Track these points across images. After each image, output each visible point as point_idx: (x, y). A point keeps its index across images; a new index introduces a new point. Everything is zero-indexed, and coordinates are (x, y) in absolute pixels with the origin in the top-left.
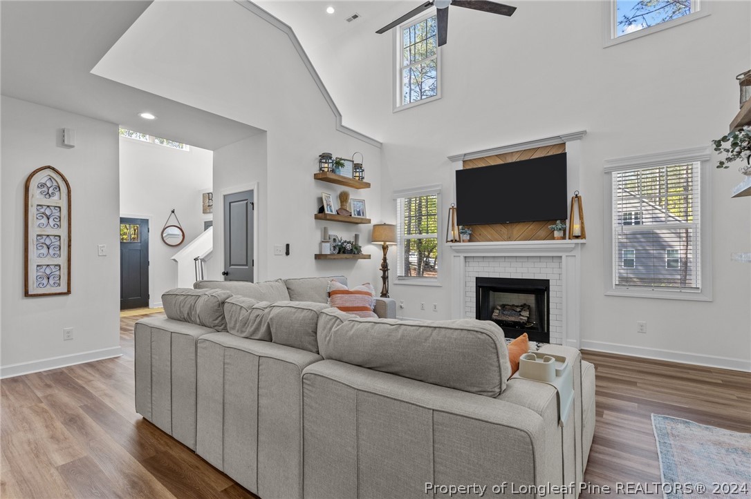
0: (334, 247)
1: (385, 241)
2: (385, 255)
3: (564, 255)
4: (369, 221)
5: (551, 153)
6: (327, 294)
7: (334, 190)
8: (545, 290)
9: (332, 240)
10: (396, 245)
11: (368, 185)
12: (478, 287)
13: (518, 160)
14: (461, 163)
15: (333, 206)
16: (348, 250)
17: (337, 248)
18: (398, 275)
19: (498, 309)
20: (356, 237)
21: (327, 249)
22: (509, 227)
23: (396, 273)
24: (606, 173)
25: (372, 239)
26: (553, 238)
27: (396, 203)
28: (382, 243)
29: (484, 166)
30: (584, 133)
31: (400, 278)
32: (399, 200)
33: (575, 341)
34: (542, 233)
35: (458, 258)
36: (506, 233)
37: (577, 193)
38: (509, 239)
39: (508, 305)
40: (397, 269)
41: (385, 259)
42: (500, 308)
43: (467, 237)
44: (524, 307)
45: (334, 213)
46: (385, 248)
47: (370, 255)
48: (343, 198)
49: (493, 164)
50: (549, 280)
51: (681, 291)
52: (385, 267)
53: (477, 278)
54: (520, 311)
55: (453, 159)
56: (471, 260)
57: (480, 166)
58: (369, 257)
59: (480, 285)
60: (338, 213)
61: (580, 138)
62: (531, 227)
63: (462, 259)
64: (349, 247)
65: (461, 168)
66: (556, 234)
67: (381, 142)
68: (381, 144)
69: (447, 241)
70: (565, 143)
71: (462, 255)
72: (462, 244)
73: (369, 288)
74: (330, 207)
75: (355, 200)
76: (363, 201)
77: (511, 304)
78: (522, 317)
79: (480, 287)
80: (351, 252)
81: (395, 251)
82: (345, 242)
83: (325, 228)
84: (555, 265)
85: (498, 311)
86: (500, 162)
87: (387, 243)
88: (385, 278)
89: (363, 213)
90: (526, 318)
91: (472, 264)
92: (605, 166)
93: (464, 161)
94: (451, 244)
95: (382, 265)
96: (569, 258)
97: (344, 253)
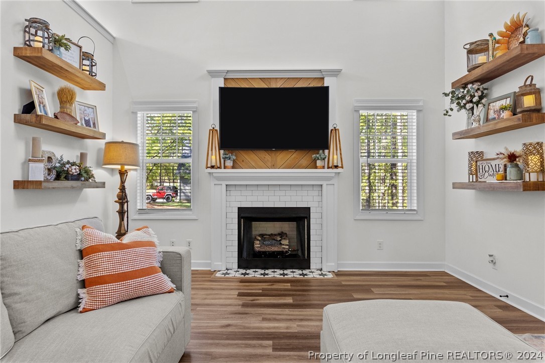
0: (49, 170)
1: (122, 165)
2: (123, 182)
3: (324, 183)
4: (103, 136)
5: (311, 85)
6: (77, 254)
7: (49, 83)
8: (306, 218)
9: (45, 158)
10: (136, 170)
11: (102, 87)
12: (240, 218)
13: (282, 87)
14: (222, 80)
15: (48, 106)
16: (72, 175)
17: (54, 172)
18: (139, 208)
19: (258, 240)
20: (83, 156)
21: (38, 172)
22: (273, 154)
23: (136, 205)
24: (355, 111)
25: (104, 161)
26: (316, 167)
27: (137, 118)
28: (119, 167)
29: (247, 87)
30: (339, 71)
31: (141, 211)
32: (139, 114)
33: (334, 264)
34: (305, 161)
35: (220, 186)
36: (270, 160)
37: (335, 126)
38: (273, 167)
39: (266, 235)
40: (137, 201)
41: (123, 189)
42: (260, 239)
43: (229, 163)
44: (282, 235)
45: (51, 115)
46: (123, 174)
47: (104, 183)
48: (65, 97)
49: (256, 87)
50: (309, 208)
51: (405, 213)
52: (122, 198)
53: (239, 208)
54: (280, 240)
55: (213, 74)
56: (233, 188)
57: (242, 87)
58: (103, 185)
59: (242, 215)
60: (56, 117)
61: (336, 76)
62: (293, 156)
63: (224, 187)
64: (74, 170)
65: (223, 86)
66: (319, 163)
67: (115, 35)
68: (114, 38)
69: (207, 167)
70: (323, 78)
71: (224, 183)
72: (223, 170)
73: (149, 234)
74: (44, 106)
75: (81, 104)
76: (94, 108)
77: (270, 233)
78: (284, 246)
79: (242, 218)
80: (78, 177)
81: (135, 177)
82: (68, 162)
83: (34, 139)
84: (316, 193)
85: (258, 242)
86: (263, 85)
87: (126, 167)
88: (122, 213)
89: (94, 124)
90: (287, 247)
91: (233, 193)
92: (356, 105)
93: (225, 79)
94: (210, 170)
95: (118, 196)
96: (329, 186)
97: (67, 178)
